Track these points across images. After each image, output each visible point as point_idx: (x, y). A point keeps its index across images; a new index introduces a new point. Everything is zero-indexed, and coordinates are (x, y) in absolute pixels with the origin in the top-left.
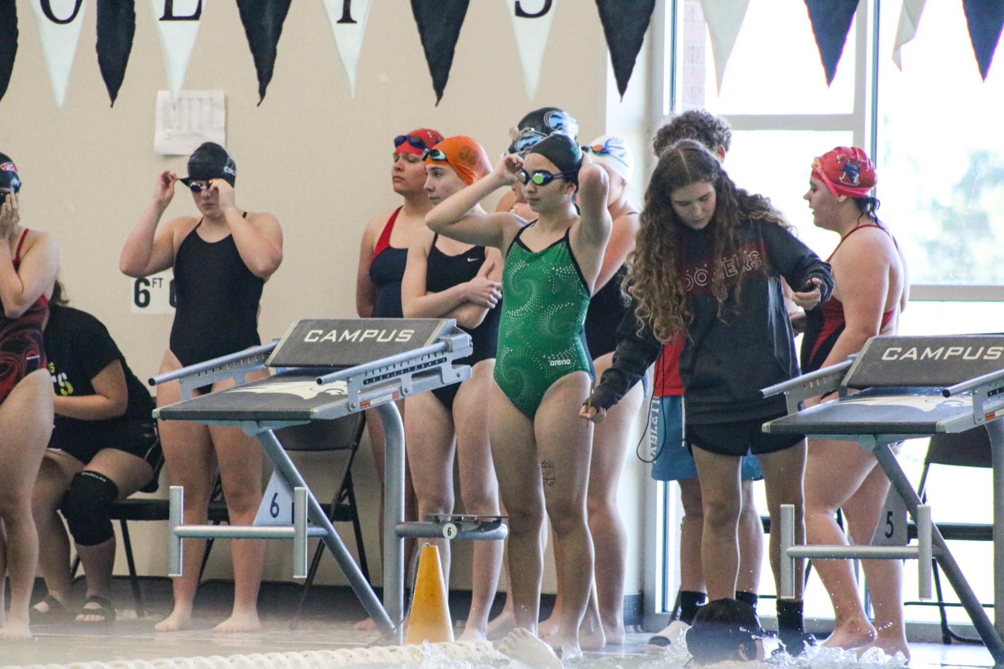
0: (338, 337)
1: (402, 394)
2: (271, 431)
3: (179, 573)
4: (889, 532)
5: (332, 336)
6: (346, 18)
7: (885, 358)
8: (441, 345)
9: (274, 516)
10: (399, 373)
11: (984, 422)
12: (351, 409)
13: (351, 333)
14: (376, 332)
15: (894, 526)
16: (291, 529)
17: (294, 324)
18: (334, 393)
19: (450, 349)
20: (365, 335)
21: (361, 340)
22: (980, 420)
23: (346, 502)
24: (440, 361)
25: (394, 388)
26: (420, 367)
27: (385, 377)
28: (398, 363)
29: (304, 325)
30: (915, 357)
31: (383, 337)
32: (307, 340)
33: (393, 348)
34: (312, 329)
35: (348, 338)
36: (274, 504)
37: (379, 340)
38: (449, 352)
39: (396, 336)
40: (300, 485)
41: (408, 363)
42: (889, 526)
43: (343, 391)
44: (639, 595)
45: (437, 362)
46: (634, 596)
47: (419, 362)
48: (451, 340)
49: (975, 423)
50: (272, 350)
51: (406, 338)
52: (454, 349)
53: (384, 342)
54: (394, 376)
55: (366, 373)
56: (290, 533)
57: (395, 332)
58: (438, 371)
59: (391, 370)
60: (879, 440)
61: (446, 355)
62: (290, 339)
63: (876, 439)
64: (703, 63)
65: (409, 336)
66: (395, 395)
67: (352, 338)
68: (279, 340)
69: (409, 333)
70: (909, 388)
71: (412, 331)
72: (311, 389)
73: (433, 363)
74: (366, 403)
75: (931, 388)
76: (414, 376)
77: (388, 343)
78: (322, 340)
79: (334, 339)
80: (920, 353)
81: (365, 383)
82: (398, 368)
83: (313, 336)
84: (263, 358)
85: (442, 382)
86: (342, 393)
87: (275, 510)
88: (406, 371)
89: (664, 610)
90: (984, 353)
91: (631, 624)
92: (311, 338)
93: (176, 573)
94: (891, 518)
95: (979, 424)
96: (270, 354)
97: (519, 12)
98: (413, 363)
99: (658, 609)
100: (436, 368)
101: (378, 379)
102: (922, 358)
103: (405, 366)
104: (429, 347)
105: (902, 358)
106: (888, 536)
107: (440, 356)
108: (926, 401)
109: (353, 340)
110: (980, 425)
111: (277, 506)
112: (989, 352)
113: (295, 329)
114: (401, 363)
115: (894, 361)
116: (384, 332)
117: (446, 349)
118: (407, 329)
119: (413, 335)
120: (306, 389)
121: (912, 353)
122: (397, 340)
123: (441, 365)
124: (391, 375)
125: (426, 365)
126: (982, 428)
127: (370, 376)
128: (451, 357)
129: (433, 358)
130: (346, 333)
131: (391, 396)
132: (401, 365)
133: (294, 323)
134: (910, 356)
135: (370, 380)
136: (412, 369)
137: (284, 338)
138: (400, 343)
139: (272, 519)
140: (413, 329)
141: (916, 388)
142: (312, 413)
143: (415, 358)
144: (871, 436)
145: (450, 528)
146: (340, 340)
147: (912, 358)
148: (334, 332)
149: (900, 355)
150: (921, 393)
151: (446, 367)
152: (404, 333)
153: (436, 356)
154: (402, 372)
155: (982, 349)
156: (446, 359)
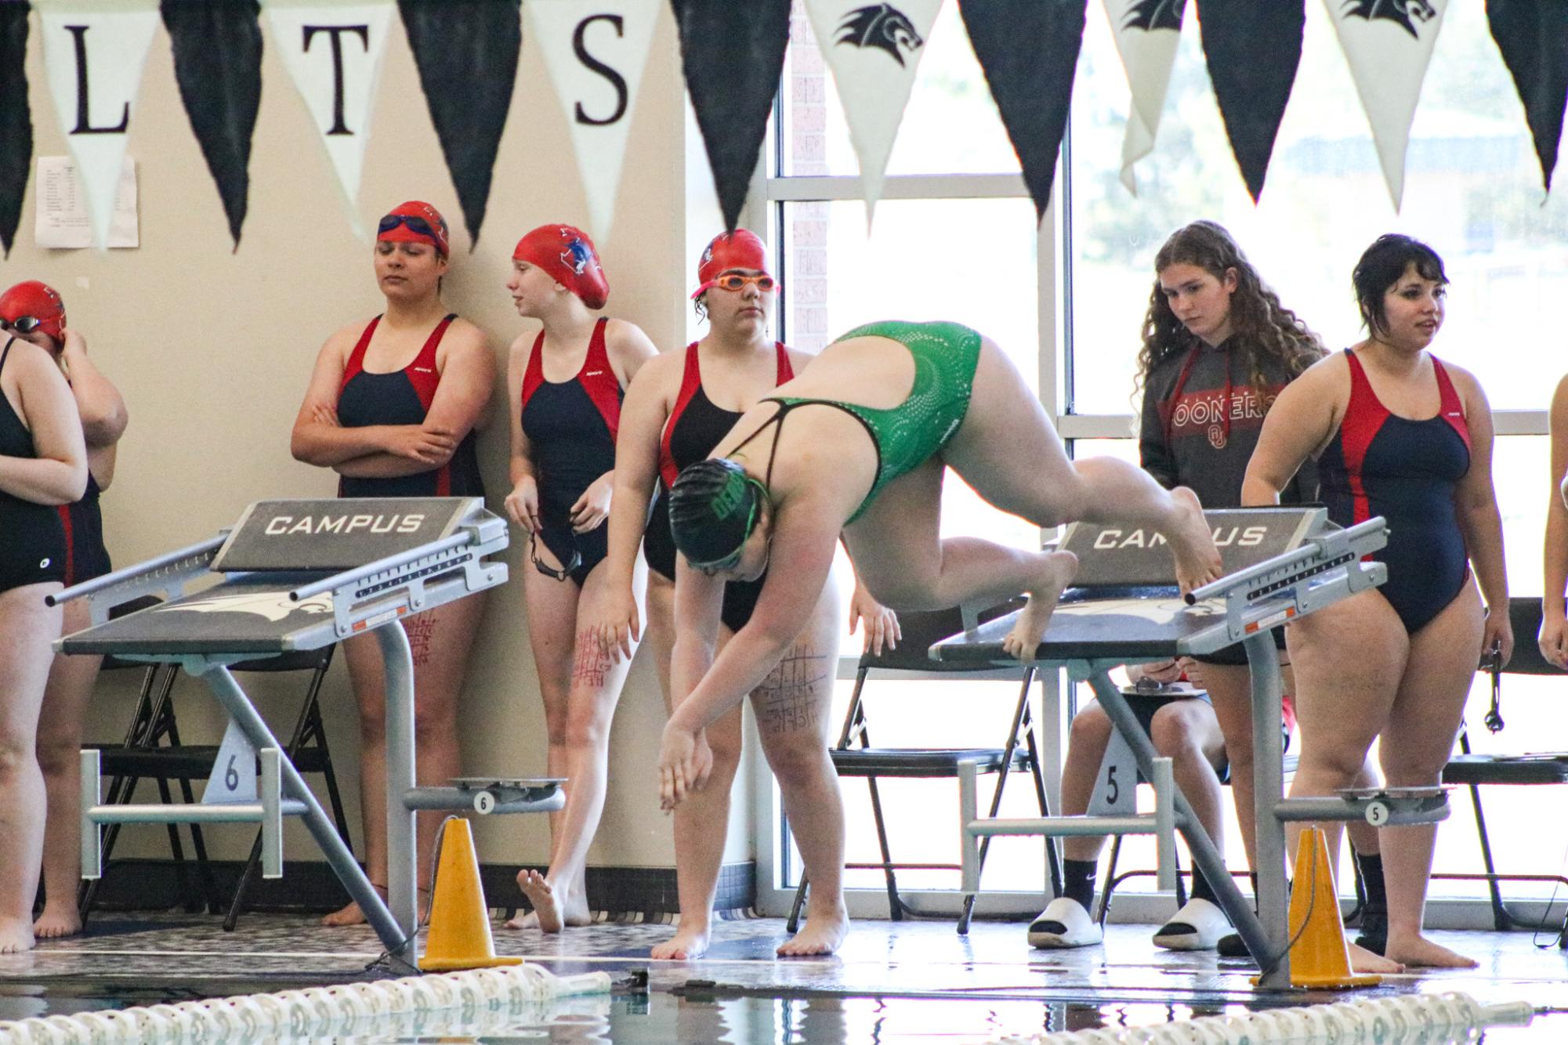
0: (314, 526)
1: (411, 609)
2: (224, 667)
3: (97, 873)
4: (1112, 796)
5: (306, 526)
6: (339, 128)
7: (1098, 545)
8: (464, 536)
9: (232, 788)
10: (405, 579)
11: (1243, 636)
12: (340, 633)
13: (332, 522)
14: (369, 518)
15: (1119, 786)
16: (257, 809)
17: (250, 509)
18: (312, 610)
19: (476, 542)
20: (353, 524)
21: (348, 530)
22: (1237, 634)
23: (312, 743)
24: (464, 559)
25: (401, 601)
26: (434, 568)
27: (385, 585)
28: (403, 564)
29: (265, 511)
30: (1140, 543)
31: (380, 526)
32: (269, 531)
33: (394, 542)
34: (277, 515)
35: (329, 527)
36: (230, 772)
37: (374, 529)
38: (475, 545)
39: (399, 523)
40: (269, 745)
41: (418, 564)
42: (1112, 786)
43: (325, 606)
44: (748, 866)
45: (458, 560)
46: (742, 866)
47: (434, 561)
48: (477, 528)
49: (1231, 639)
50: (219, 547)
51: (412, 526)
52: (482, 541)
53: (380, 533)
54: (398, 583)
55: (359, 582)
56: (258, 814)
57: (396, 518)
58: (460, 573)
59: (394, 575)
60: (1095, 666)
61: (471, 549)
62: (246, 531)
63: (1091, 665)
64: (821, 101)
65: (417, 524)
66: (401, 610)
67: (335, 528)
68: (229, 532)
69: (417, 520)
70: (1134, 589)
71: (422, 517)
72: (279, 605)
73: (454, 562)
74: (361, 624)
75: (1165, 588)
76: (427, 582)
77: (386, 534)
78: (291, 532)
79: (308, 529)
80: (1147, 539)
81: (358, 595)
82: (404, 571)
83: (279, 525)
84: (207, 559)
85: (467, 589)
86: (326, 611)
87: (232, 779)
88: (415, 575)
89: (785, 885)
90: (1239, 536)
91: (739, 907)
92: (275, 528)
93: (92, 874)
94: (1114, 776)
95: (1236, 640)
96: (217, 552)
97: (582, 118)
98: (424, 564)
99: (777, 884)
100: (458, 569)
101: (376, 588)
102: (1151, 545)
103: (414, 568)
104: (446, 540)
105: (1122, 546)
106: (1111, 801)
107: (462, 552)
108: (1159, 607)
109: (337, 531)
110: (1238, 641)
111: (234, 773)
112: (1246, 534)
113: (252, 516)
114: (408, 564)
115: (1112, 549)
116: (380, 518)
117: (473, 541)
118: (413, 513)
119: (423, 522)
120: (272, 605)
121: (1136, 538)
122: (400, 530)
123: (465, 564)
124: (395, 582)
125: (444, 565)
126: (1240, 644)
127: (365, 585)
128: (477, 552)
129: (453, 555)
130: (326, 520)
131: (395, 613)
132: (409, 567)
133: (250, 506)
134: (1135, 542)
135: (366, 592)
136: (424, 572)
137: (237, 528)
138: (405, 533)
139: (228, 793)
140: (422, 513)
141: (1143, 589)
142: (285, 641)
143: (428, 556)
144: (1085, 661)
145: (484, 799)
146: (318, 531)
147: (1136, 546)
148: (309, 520)
149: (1120, 540)
150: (1151, 596)
151: (471, 567)
152: (410, 520)
153: (457, 552)
154: (410, 577)
155: (1235, 530)
156: (471, 556)
